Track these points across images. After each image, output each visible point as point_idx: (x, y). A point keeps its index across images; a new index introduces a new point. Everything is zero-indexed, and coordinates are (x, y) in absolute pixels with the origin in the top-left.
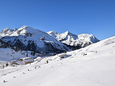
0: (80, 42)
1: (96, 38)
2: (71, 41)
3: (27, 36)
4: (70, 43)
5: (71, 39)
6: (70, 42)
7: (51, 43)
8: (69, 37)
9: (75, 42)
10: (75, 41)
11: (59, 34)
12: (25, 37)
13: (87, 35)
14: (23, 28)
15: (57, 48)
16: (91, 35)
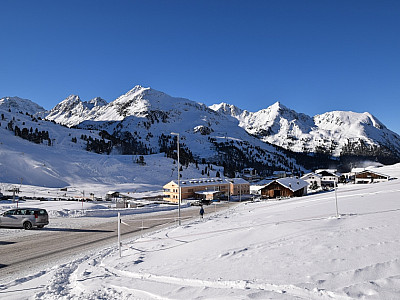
0: (325, 141)
1: (382, 127)
2: (294, 139)
3: (153, 122)
4: (289, 144)
5: (291, 129)
6: (290, 141)
7: (232, 142)
8: (284, 122)
9: (309, 140)
10: (305, 136)
11: (248, 113)
12: (147, 125)
13: (350, 113)
14: (135, 94)
15: (258, 160)
16: (364, 116)
